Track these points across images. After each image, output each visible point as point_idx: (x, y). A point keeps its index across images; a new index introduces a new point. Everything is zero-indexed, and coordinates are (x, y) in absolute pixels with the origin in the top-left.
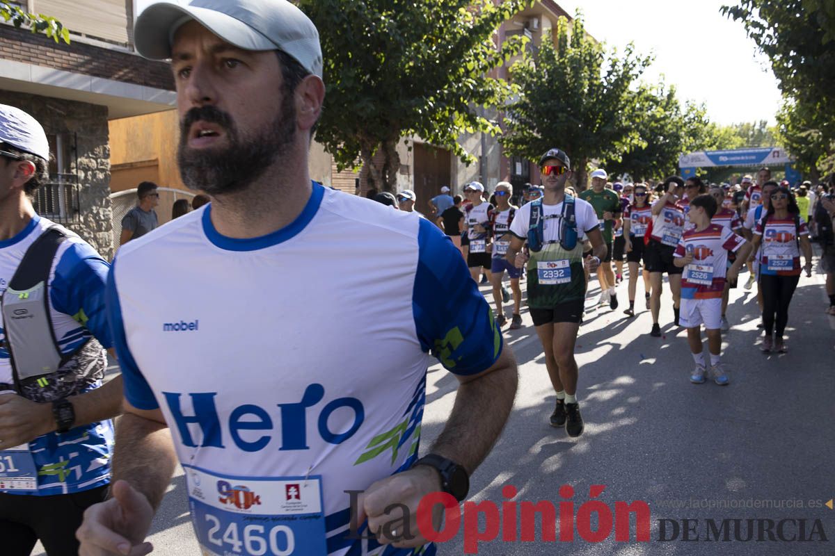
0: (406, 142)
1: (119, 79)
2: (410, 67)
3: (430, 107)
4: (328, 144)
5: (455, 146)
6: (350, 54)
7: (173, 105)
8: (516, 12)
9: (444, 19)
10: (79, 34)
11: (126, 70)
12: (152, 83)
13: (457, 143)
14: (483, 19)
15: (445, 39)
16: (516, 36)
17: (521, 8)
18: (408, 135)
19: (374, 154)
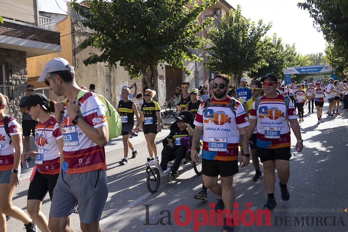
0: (161, 65)
1: (30, 39)
2: (161, 32)
3: (170, 50)
4: (126, 66)
5: (183, 67)
6: (135, 26)
7: (55, 50)
8: (208, 7)
9: (176, 11)
10: (12, 19)
11: (33, 35)
12: (46, 41)
13: (183, 66)
14: (193, 10)
15: (176, 19)
16: (208, 17)
17: (210, 5)
18: (162, 62)
19: (147, 71)
